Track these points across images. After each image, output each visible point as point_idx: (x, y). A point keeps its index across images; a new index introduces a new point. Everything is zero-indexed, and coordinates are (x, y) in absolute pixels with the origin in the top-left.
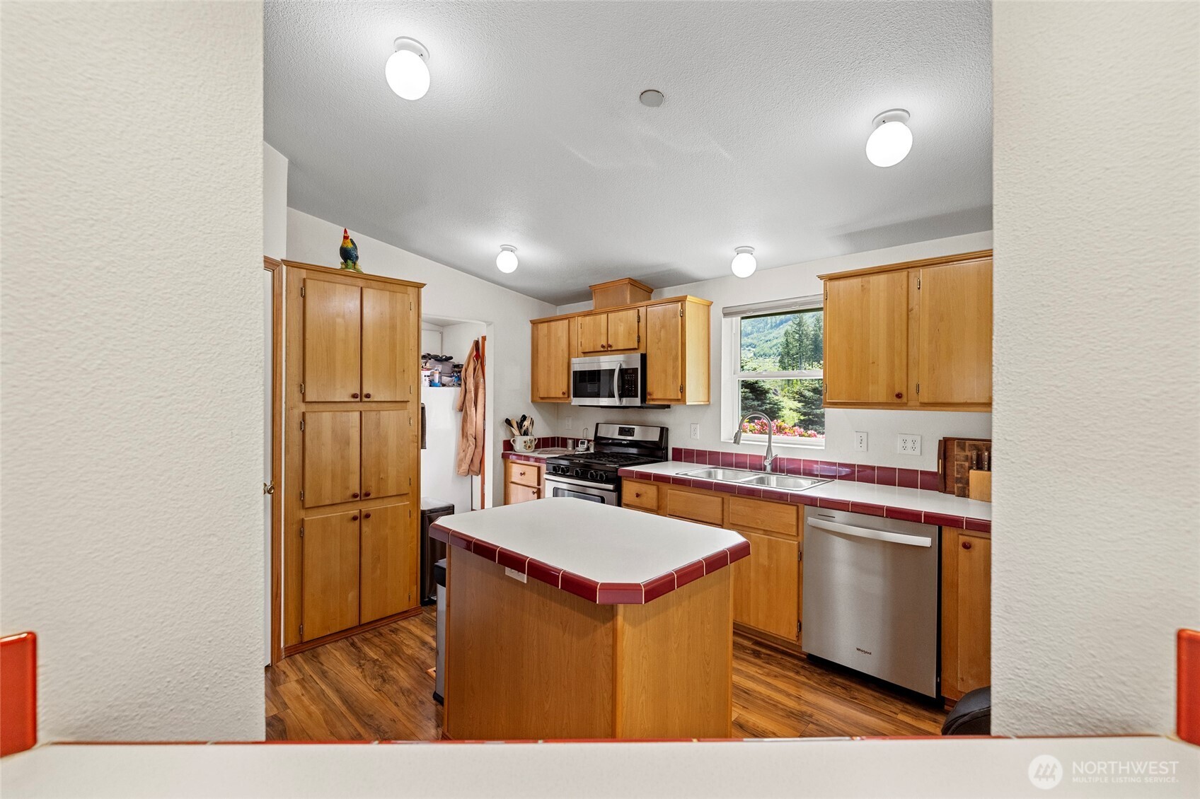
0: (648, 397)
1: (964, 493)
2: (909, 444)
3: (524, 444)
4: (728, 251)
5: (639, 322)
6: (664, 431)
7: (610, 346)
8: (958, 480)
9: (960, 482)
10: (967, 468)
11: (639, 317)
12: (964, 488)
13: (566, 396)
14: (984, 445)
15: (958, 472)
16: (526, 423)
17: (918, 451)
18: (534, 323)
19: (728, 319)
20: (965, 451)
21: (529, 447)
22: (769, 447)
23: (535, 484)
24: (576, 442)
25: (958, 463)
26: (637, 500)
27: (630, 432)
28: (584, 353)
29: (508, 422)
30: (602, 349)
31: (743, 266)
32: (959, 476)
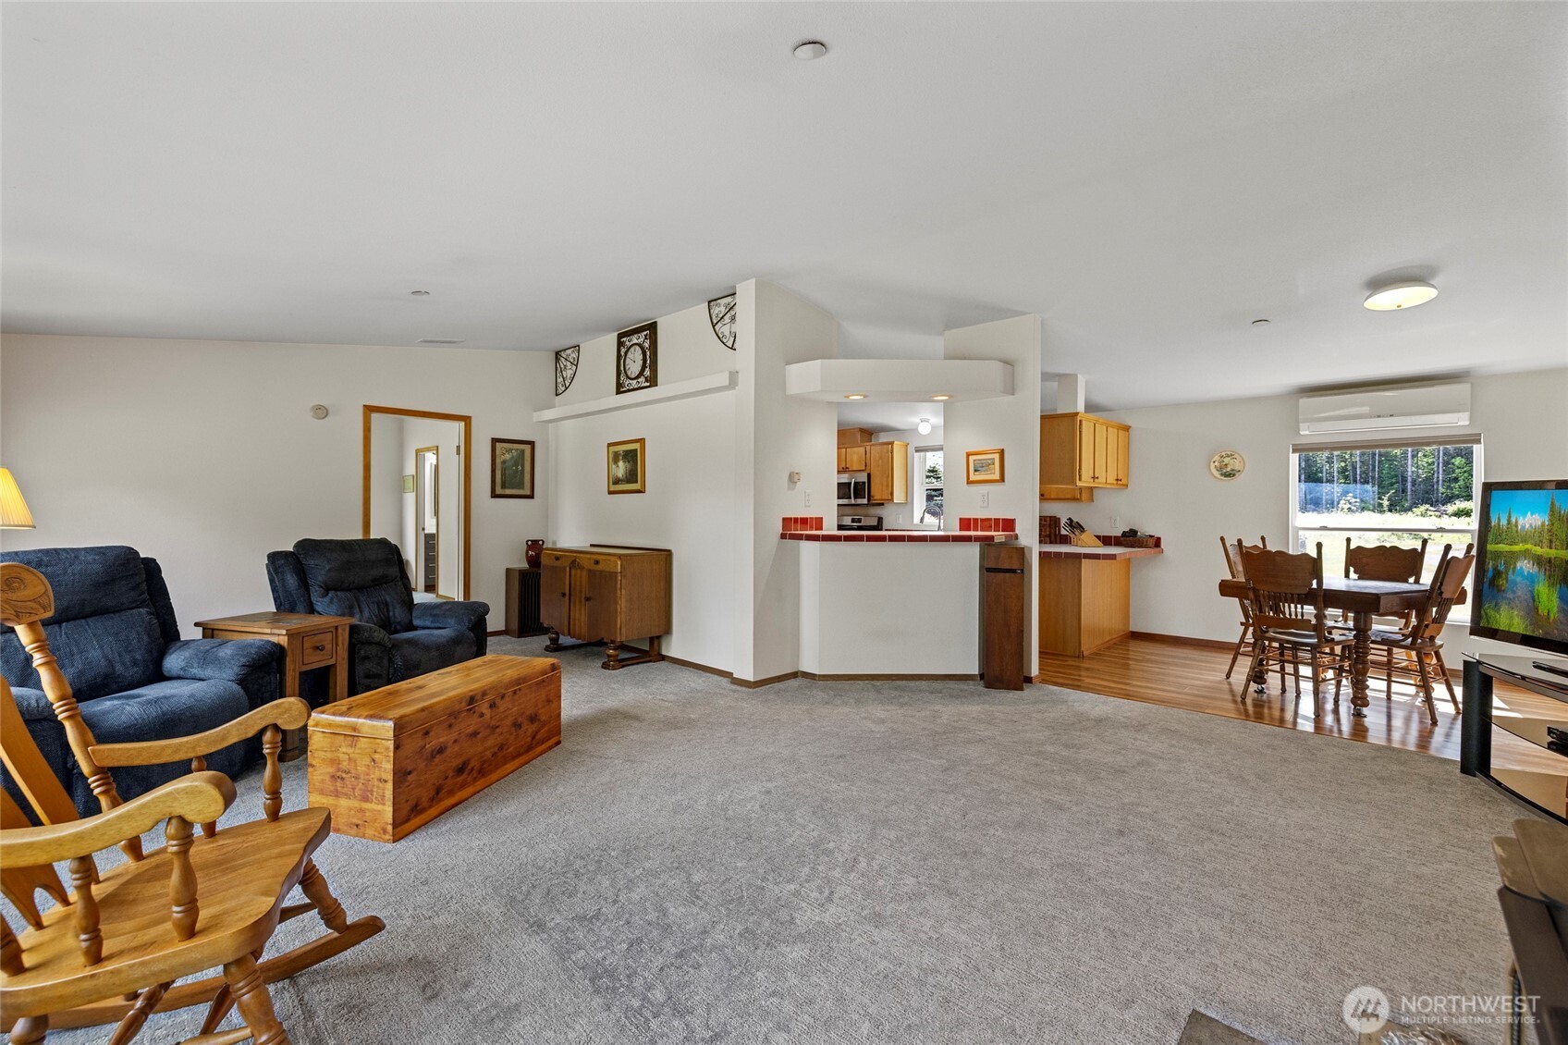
0: (872, 499)
4: (916, 420)
5: (866, 454)
6: (880, 520)
7: (848, 468)
11: (866, 451)
19: (918, 454)
27: (860, 521)
31: (924, 429)
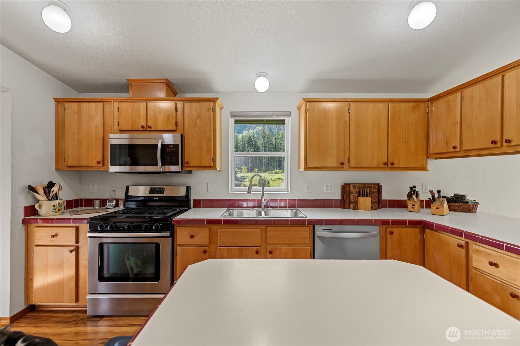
0: (186, 165)
1: (356, 208)
2: (329, 188)
3: (53, 208)
5: (176, 112)
6: (189, 189)
7: (150, 127)
8: (354, 202)
9: (354, 203)
10: (356, 197)
11: (176, 108)
12: (355, 206)
13: (101, 165)
14: (362, 186)
15: (353, 199)
16: (55, 189)
17: (332, 191)
18: (58, 101)
19: (231, 120)
20: (356, 189)
21: (59, 210)
22: (263, 193)
23: (73, 243)
24: (103, 203)
25: (354, 194)
26: (192, 240)
27: (161, 191)
28: (120, 131)
29: (32, 189)
30: (141, 129)
32: (353, 200)
